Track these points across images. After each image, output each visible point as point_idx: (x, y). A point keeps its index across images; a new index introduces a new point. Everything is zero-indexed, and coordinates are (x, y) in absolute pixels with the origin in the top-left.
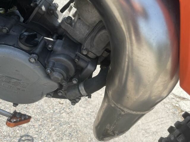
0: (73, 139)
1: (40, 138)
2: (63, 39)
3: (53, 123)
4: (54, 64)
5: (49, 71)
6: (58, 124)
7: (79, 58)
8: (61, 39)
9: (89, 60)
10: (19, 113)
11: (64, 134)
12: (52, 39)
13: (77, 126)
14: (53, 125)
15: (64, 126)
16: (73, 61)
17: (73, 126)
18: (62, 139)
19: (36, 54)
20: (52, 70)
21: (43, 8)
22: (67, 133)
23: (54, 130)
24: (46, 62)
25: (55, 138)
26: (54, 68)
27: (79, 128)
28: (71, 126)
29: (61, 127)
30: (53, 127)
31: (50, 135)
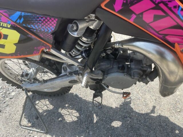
0: (151, 93)
1: (134, 96)
2: (134, 61)
3: (137, 87)
4: (133, 73)
5: (133, 77)
6: (140, 87)
7: (143, 67)
8: (133, 62)
9: (148, 67)
10: (125, 92)
11: (145, 91)
12: (129, 63)
13: (151, 85)
14: (138, 88)
15: (144, 87)
16: (141, 70)
17: (149, 86)
18: (145, 94)
19: (126, 72)
20: (134, 76)
21: (121, 52)
22: (147, 90)
23: (139, 91)
24: (130, 73)
25: (141, 95)
26: (134, 75)
27: (153, 86)
28: (148, 86)
29: (143, 88)
30: (138, 89)
31: (138, 93)
